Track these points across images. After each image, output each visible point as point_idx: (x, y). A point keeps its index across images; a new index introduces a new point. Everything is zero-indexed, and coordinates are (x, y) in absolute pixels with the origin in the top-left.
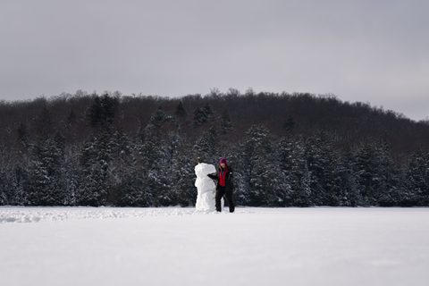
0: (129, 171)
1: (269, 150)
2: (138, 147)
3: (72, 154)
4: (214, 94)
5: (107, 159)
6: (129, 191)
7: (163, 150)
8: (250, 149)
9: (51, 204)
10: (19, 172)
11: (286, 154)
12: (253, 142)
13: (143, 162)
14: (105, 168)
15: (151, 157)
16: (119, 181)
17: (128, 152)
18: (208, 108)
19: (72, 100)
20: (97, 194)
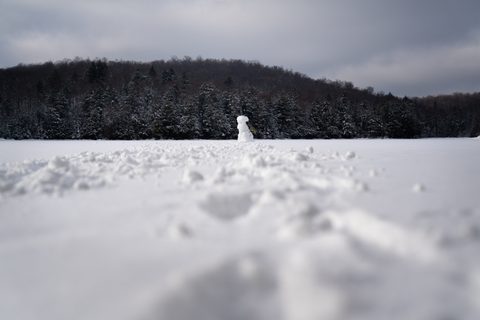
0: (118, 115)
1: (215, 100)
2: (123, 98)
3: (76, 103)
4: (174, 60)
5: (101, 106)
6: (118, 129)
7: (141, 99)
8: (202, 100)
9: (63, 138)
10: (39, 116)
11: (227, 103)
12: (204, 95)
13: (127, 108)
14: (101, 113)
15: (133, 105)
16: (111, 122)
17: (116, 101)
18: (172, 70)
19: (72, 64)
20: (95, 131)
